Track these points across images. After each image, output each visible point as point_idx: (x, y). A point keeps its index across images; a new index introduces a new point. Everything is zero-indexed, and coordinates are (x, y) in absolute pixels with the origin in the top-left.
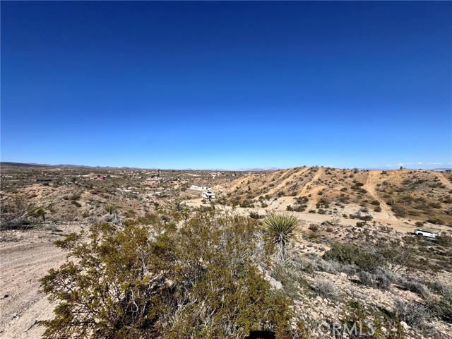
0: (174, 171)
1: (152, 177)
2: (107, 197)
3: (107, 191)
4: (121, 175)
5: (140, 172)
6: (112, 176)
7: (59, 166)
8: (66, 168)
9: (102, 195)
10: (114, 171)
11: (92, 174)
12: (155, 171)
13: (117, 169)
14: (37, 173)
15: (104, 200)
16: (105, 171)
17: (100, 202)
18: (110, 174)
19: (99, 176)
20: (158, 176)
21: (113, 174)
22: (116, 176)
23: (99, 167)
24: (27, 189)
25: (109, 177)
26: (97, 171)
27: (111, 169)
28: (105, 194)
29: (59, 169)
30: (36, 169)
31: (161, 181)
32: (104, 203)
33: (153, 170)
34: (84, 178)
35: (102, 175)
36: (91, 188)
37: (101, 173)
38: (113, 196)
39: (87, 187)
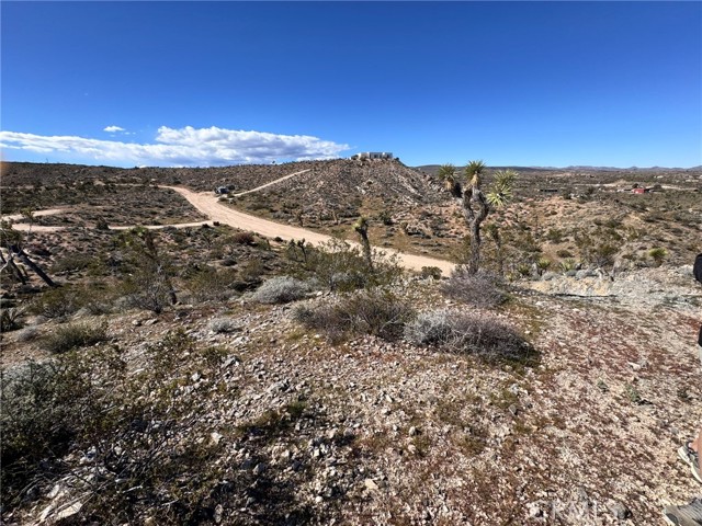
2: (677, 232)
3: (678, 220)
4: (690, 185)
6: (664, 187)
7: (569, 169)
8: (577, 172)
9: (667, 227)
10: (672, 176)
11: (622, 182)
13: (678, 171)
14: (540, 180)
15: (670, 237)
16: (649, 176)
17: (662, 240)
18: (662, 181)
19: (635, 186)
21: (669, 183)
22: (675, 188)
23: (635, 169)
24: (546, 202)
25: (657, 188)
26: (633, 177)
27: (663, 171)
28: (674, 225)
29: (569, 175)
30: (539, 174)
32: (672, 243)
34: (607, 189)
35: (642, 185)
36: (643, 210)
37: (641, 179)
38: (693, 231)
39: (634, 207)
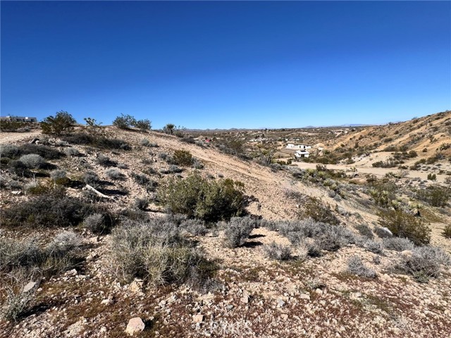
0: (284, 130)
1: (256, 138)
5: (245, 132)
6: (217, 138)
10: (221, 133)
11: (201, 137)
12: (262, 130)
13: (224, 131)
16: (212, 133)
18: (217, 136)
19: (206, 139)
20: (263, 136)
21: (219, 136)
22: (221, 138)
23: (209, 130)
26: (206, 134)
27: (219, 131)
31: (264, 142)
33: (259, 130)
35: (209, 138)
37: (209, 135)
